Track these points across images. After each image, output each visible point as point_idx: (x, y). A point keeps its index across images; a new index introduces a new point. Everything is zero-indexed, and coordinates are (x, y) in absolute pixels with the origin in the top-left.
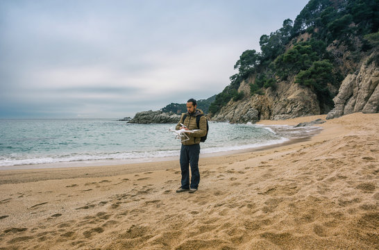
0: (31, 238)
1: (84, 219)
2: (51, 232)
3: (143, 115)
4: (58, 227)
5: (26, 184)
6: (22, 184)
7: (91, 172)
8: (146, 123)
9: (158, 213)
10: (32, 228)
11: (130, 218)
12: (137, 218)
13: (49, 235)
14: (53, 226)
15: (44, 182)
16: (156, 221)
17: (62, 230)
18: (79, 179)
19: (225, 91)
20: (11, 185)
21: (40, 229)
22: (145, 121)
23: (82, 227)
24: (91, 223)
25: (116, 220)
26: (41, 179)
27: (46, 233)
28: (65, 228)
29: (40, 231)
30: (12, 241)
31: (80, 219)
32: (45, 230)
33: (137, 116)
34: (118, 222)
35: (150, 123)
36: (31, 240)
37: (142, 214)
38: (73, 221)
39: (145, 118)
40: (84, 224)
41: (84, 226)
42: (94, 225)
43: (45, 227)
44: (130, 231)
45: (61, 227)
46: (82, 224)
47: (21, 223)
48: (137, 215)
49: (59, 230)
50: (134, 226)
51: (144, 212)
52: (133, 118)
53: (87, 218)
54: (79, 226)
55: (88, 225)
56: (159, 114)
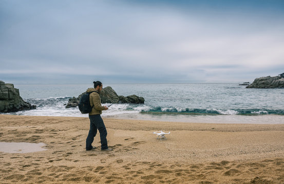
0: (171, 172)
1: (211, 164)
3: (262, 80)
4: (190, 167)
7: (217, 127)
8: (264, 88)
9: (279, 170)
10: (171, 165)
11: (251, 170)
12: (257, 171)
13: (183, 172)
14: (187, 166)
16: (277, 177)
17: (193, 171)
18: (207, 132)
21: (177, 167)
22: (263, 86)
23: (209, 171)
24: (217, 168)
25: (239, 169)
26: (178, 129)
27: (181, 170)
28: (195, 169)
29: (177, 168)
30: (158, 172)
31: (207, 164)
32: (180, 168)
33: (256, 81)
34: (240, 172)
35: (268, 88)
36: (171, 174)
37: (262, 169)
38: (201, 165)
39: (263, 83)
40: (210, 169)
41: (211, 170)
42: (218, 171)
43: (180, 166)
44: (253, 182)
45: (193, 168)
46: (209, 168)
47: (164, 160)
48: (257, 169)
49: (191, 170)
50: (258, 178)
51: (264, 166)
52: (252, 83)
53: (213, 163)
54: (206, 169)
55: (213, 170)
56: (278, 79)
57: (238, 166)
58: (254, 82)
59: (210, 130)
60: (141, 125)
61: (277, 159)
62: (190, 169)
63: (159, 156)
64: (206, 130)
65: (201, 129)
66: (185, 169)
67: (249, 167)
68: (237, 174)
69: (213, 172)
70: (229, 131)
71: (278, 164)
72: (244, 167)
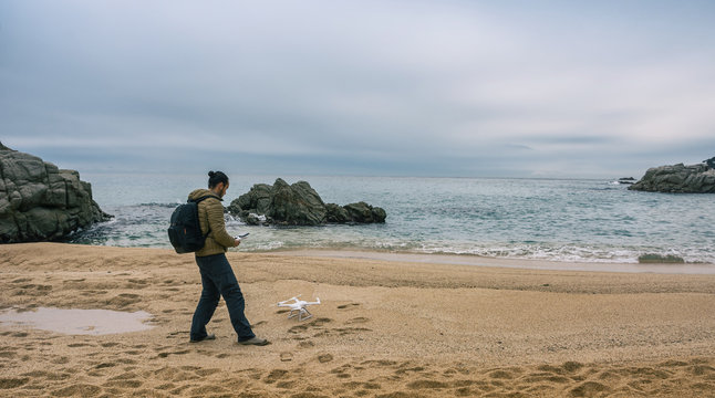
0: (445, 385)
1: (539, 369)
2: (478, 383)
3: (664, 173)
4: (491, 376)
5: (439, 291)
6: (431, 290)
7: (555, 281)
8: (668, 191)
9: (699, 386)
10: (446, 369)
11: (633, 385)
12: (648, 388)
13: (474, 387)
14: (483, 373)
15: (469, 292)
17: (498, 384)
18: (531, 293)
20: (414, 289)
21: (458, 373)
22: (667, 186)
23: (535, 385)
24: (553, 379)
25: (604, 383)
26: (463, 286)
27: (469, 382)
28: (503, 380)
29: (459, 376)
30: (415, 385)
31: (531, 368)
32: (468, 378)
33: (649, 175)
34: (607, 389)
35: (677, 192)
36: (445, 390)
37: (660, 382)
38: (517, 370)
39: (666, 181)
40: (538, 380)
41: (540, 384)
42: (557, 385)
43: (468, 372)
45: (497, 376)
46: (534, 378)
47: (429, 356)
48: (649, 382)
49: (493, 383)
51: (664, 376)
52: (639, 179)
53: (545, 368)
54: (528, 381)
55: (545, 383)
56: (700, 171)
57: (604, 376)
58: (645, 178)
59: (539, 289)
60: (378, 273)
61: (697, 361)
62: (490, 380)
63: (418, 348)
64: (530, 288)
65: (518, 285)
66: (477, 379)
67: (630, 379)
68: (600, 393)
69: (543, 387)
70: (584, 292)
71: (698, 371)
72: (618, 378)
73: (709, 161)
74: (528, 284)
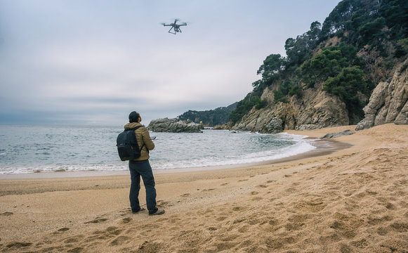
1: (93, 233)
2: (56, 248)
3: (159, 122)
4: (65, 242)
5: (32, 195)
6: (27, 195)
7: (101, 183)
8: (162, 132)
9: (173, 229)
10: (37, 242)
11: (143, 234)
12: (150, 234)
14: (60, 241)
15: (51, 194)
16: (171, 237)
17: (69, 246)
18: (88, 191)
19: (246, 98)
20: (15, 196)
21: (45, 244)
22: (160, 130)
23: (91, 243)
24: (101, 238)
25: (129, 235)
26: (48, 191)
27: (52, 248)
28: (72, 243)
31: (89, 233)
32: (51, 246)
34: (130, 238)
35: (165, 131)
37: (156, 230)
38: (81, 236)
39: (160, 127)
40: (93, 240)
41: (94, 242)
42: (103, 241)
43: (51, 242)
44: (142, 248)
45: (68, 242)
46: (91, 239)
47: (26, 237)
48: (150, 231)
50: (147, 242)
51: (158, 227)
53: (97, 232)
54: (87, 241)
55: (97, 241)
56: (176, 122)
58: (150, 125)
59: (92, 188)
61: (172, 217)
62: (65, 244)
63: (18, 233)
64: (88, 188)
65: (80, 187)
66: (57, 246)
67: (141, 231)
68: (126, 241)
69: (96, 244)
70: (118, 188)
71: (173, 221)
72: (136, 232)
73: (180, 117)
74: (86, 186)
